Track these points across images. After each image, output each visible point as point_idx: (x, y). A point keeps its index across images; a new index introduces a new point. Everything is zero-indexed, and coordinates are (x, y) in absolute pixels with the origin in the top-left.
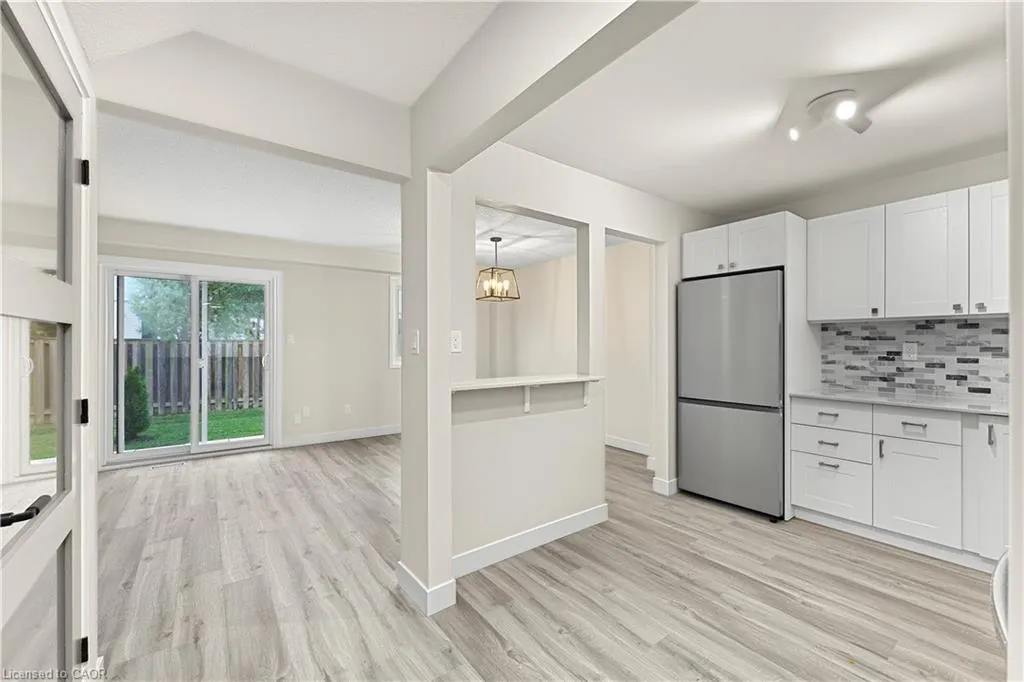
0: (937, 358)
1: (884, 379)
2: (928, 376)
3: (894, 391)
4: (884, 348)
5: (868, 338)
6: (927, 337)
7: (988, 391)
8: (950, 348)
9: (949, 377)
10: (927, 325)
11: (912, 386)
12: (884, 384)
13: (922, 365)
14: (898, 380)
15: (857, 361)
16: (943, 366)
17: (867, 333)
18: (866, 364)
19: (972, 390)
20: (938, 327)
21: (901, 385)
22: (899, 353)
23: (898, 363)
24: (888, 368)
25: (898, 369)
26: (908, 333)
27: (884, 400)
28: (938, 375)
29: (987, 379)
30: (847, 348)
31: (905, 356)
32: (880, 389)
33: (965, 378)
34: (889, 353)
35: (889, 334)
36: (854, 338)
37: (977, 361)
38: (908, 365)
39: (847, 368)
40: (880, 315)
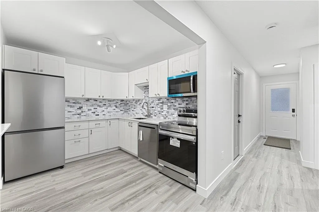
0: (90, 108)
1: (78, 114)
2: (88, 113)
3: (81, 117)
4: (78, 106)
5: (74, 103)
6: (88, 103)
7: (98, 115)
8: (92, 105)
9: (92, 113)
10: (88, 100)
11: (85, 116)
12: (79, 116)
13: (87, 110)
14: (82, 114)
15: (71, 109)
16: (91, 110)
17: (74, 101)
18: (74, 110)
19: (96, 115)
20: (90, 100)
21: (83, 116)
22: (82, 107)
23: (82, 110)
24: (79, 111)
25: (82, 111)
26: (84, 102)
27: (79, 120)
28: (90, 112)
29: (98, 112)
30: (68, 106)
31: (83, 108)
32: (78, 117)
33: (95, 112)
34: (80, 107)
35: (80, 102)
36: (70, 103)
37: (97, 109)
38: (84, 110)
39: (69, 112)
40: (84, 97)
